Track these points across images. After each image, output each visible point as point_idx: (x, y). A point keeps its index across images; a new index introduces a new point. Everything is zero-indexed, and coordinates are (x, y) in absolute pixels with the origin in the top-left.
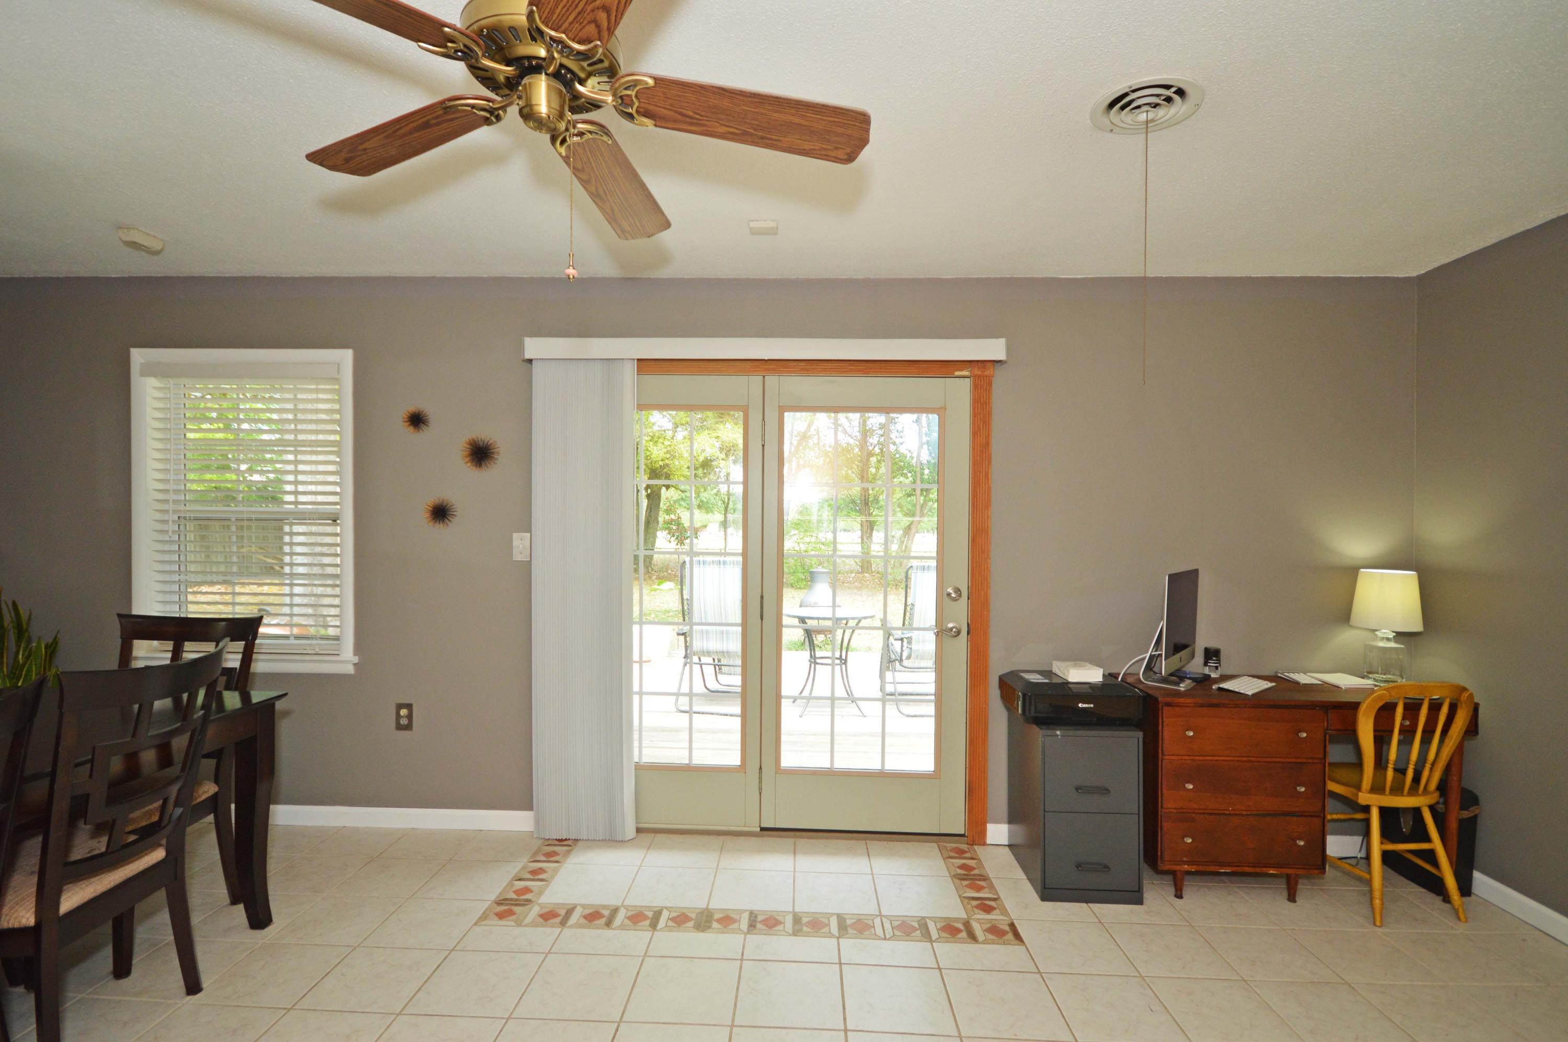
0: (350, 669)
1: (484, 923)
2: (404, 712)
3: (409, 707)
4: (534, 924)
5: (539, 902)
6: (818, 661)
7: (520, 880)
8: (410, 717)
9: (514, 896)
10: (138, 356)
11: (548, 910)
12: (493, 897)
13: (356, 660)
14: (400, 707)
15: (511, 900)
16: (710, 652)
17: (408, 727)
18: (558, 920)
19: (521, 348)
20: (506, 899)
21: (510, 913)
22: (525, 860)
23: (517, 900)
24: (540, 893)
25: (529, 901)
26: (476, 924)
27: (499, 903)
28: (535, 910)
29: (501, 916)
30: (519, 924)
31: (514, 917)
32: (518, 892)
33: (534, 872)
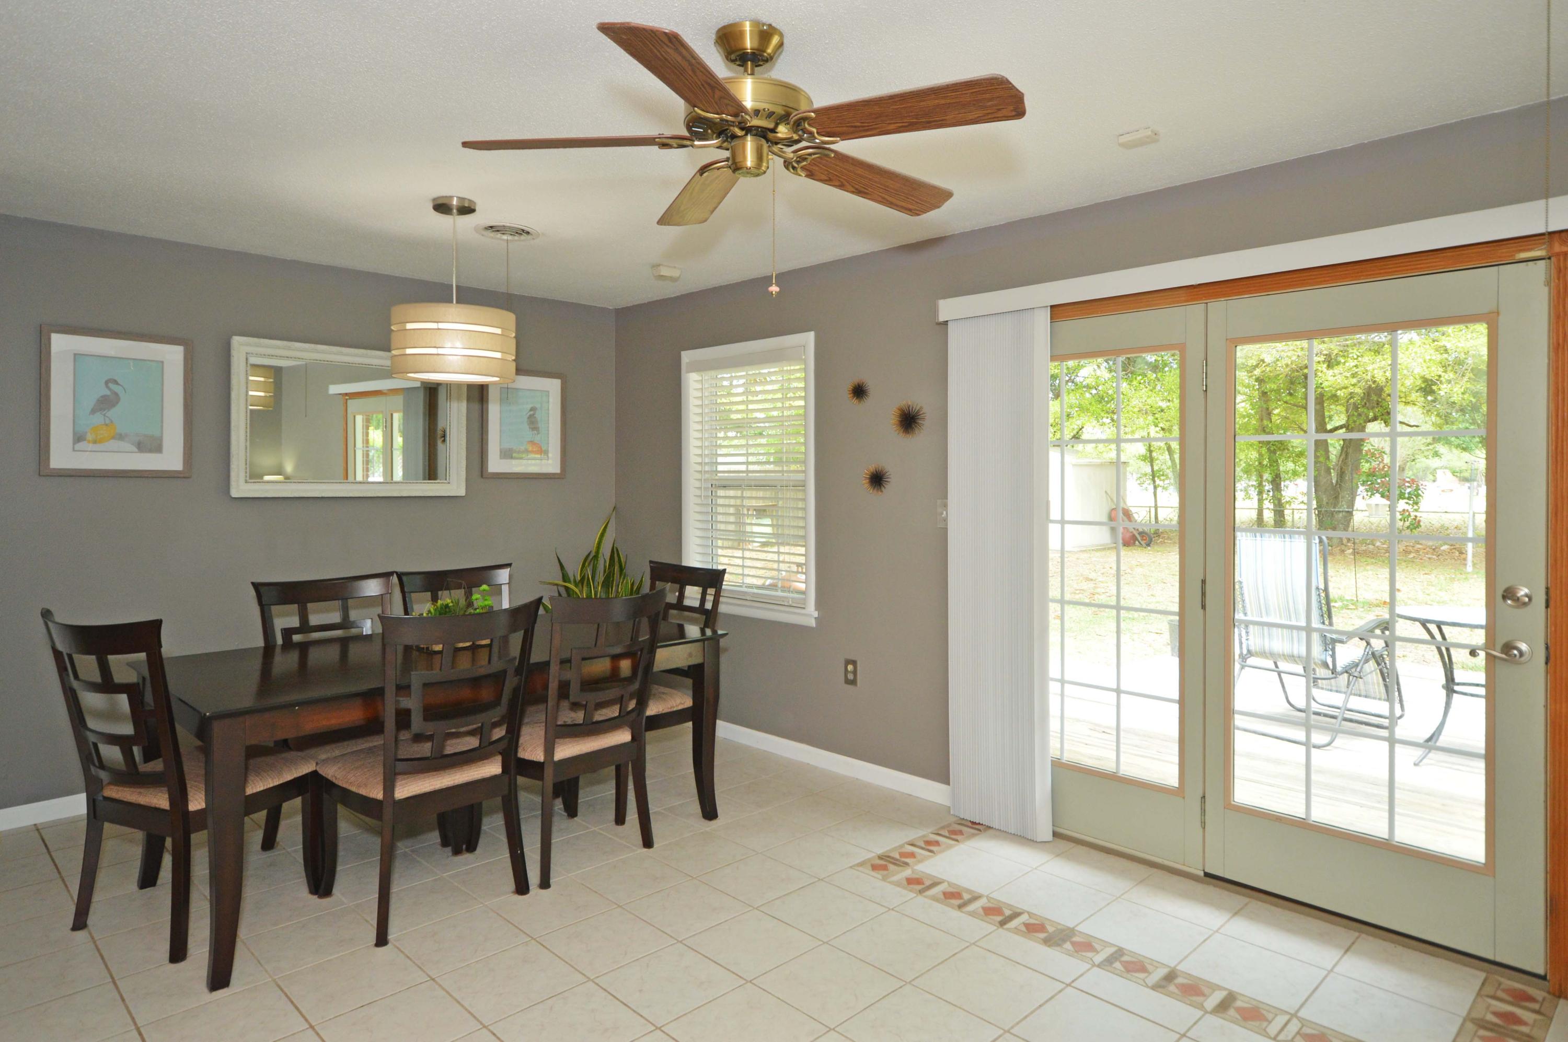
0: (812, 623)
1: (860, 869)
2: (850, 668)
3: (854, 663)
4: (898, 884)
5: (915, 868)
6: (1456, 688)
7: (912, 845)
8: (855, 672)
9: (897, 856)
10: (687, 357)
11: (917, 876)
12: (880, 851)
13: (816, 614)
14: (848, 662)
15: (893, 858)
16: (1274, 654)
17: (853, 682)
18: (920, 887)
19: (935, 311)
20: (889, 857)
21: (884, 868)
22: (930, 831)
23: (897, 860)
24: (920, 861)
25: (907, 864)
26: (851, 867)
27: (880, 857)
28: (907, 873)
29: (875, 868)
30: (884, 879)
31: (885, 872)
32: (903, 855)
33: (928, 843)
